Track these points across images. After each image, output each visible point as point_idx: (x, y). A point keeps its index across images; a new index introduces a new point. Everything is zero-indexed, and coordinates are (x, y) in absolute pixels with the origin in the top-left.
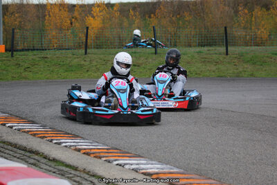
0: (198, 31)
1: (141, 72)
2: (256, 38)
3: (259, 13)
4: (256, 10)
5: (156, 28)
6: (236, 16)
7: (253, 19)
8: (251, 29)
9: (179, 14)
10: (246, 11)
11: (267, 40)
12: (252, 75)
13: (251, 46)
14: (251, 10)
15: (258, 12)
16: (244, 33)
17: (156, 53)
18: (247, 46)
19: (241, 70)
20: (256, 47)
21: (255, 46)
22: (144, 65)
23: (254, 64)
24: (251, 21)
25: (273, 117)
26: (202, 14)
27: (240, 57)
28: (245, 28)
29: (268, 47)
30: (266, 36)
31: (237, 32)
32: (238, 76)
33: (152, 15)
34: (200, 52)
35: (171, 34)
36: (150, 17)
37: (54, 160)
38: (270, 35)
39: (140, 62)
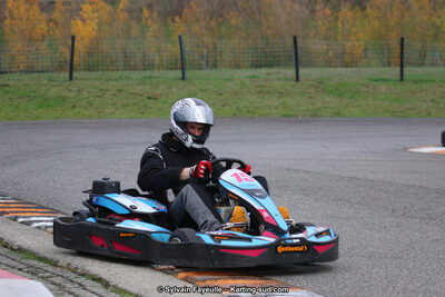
0: (251, 42)
1: (159, 109)
2: (344, 54)
3: (349, 14)
4: (344, 10)
5: (183, 38)
6: (313, 19)
7: (340, 25)
8: (336, 39)
9: (221, 16)
10: (328, 11)
11: (361, 58)
12: (338, 114)
13: (336, 66)
14: (336, 9)
15: (346, 12)
16: (325, 47)
17: (183, 78)
18: (330, 67)
19: (319, 105)
20: (344, 69)
21: (342, 66)
22: (164, 98)
23: (341, 95)
24: (336, 27)
25: (371, 181)
26: (258, 17)
27: (319, 84)
28: (326, 39)
29: (362, 70)
30: (360, 51)
31: (314, 45)
32: (314, 116)
33: (177, 19)
34: (253, 77)
35: (207, 47)
36: (173, 21)
37: (20, 250)
38: (365, 50)
39: (159, 92)
